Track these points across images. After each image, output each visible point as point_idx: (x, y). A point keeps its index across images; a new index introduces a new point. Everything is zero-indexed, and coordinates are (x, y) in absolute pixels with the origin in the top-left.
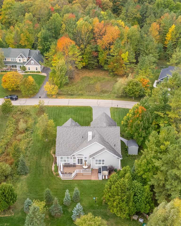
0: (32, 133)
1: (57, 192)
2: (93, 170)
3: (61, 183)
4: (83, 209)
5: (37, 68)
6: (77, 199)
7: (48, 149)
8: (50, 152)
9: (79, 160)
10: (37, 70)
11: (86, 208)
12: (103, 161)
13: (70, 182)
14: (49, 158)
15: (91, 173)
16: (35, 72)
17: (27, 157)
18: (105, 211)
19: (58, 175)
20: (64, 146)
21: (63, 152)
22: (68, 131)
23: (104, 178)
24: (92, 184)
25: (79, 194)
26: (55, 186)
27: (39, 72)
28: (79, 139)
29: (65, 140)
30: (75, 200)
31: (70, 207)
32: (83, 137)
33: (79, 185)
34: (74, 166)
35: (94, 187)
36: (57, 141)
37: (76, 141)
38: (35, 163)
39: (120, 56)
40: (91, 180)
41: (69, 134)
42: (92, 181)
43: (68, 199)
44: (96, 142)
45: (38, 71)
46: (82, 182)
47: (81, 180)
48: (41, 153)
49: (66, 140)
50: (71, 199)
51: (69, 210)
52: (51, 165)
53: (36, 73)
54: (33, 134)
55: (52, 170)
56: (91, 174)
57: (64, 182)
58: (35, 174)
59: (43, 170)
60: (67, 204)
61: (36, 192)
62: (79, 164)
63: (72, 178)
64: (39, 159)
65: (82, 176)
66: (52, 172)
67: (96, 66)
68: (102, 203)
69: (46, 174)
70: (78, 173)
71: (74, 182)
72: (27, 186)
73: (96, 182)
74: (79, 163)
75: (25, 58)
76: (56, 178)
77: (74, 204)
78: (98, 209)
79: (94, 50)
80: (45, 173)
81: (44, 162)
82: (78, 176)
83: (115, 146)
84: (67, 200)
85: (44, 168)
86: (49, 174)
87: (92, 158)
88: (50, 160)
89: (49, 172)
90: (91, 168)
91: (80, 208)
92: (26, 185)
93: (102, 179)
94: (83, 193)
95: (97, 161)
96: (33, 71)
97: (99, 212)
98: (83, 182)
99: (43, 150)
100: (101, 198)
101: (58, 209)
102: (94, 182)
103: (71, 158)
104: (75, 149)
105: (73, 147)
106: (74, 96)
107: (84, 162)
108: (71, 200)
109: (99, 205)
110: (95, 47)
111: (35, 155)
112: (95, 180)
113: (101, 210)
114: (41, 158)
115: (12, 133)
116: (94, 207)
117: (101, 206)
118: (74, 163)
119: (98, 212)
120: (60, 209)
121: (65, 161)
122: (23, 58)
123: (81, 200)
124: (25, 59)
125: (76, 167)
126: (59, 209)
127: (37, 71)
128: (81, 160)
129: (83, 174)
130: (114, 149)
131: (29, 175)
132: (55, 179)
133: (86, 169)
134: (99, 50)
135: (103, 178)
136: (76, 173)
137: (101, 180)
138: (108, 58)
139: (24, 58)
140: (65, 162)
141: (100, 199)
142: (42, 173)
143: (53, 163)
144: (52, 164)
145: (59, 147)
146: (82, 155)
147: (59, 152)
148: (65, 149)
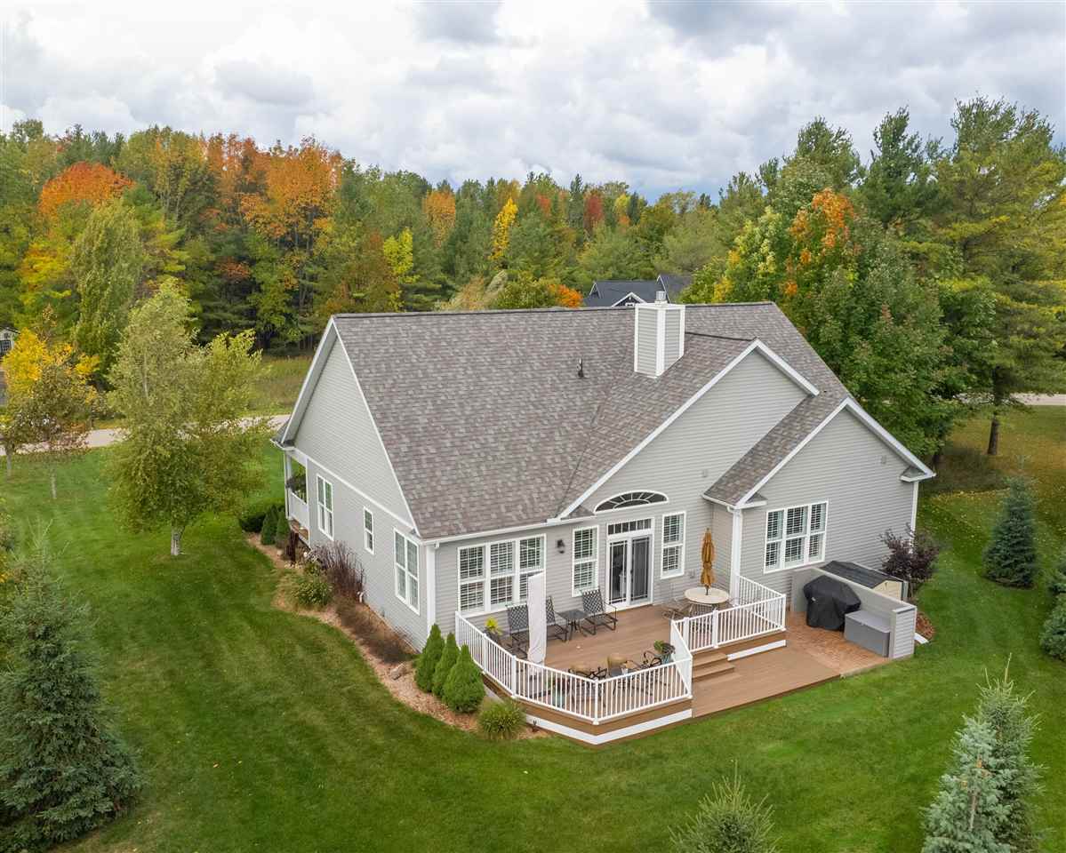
9: (617, 555)
12: (819, 513)
15: (783, 628)
21: (481, 497)
22: (438, 340)
24: (888, 699)
28: (555, 388)
29: (446, 405)
32: (581, 374)
37: (540, 401)
40: (838, 677)
42: (851, 683)
44: (757, 344)
49: (461, 406)
52: (360, 677)
56: (782, 643)
62: (626, 604)
73: (893, 678)
82: (702, 685)
93: (912, 650)
95: (775, 521)
103: (560, 543)
107: (656, 573)
112: (864, 674)
121: (502, 590)
128: (641, 551)
129: (730, 656)
132: (520, 764)
137: (909, 659)
144: (369, 670)
145: (419, 463)
146: (651, 501)
147: (434, 499)
148: (483, 468)
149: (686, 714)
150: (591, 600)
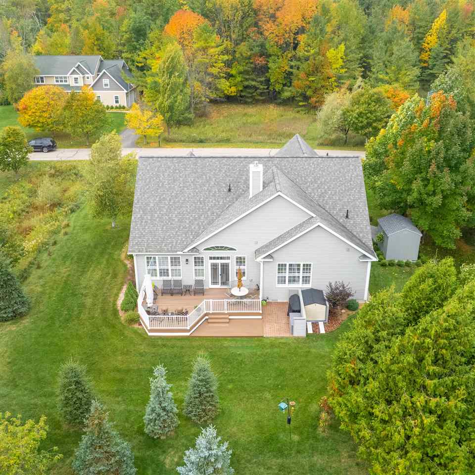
0: (73, 211)
1: (122, 381)
2: (266, 303)
3: (142, 348)
4: (233, 455)
5: (117, 98)
6: (204, 410)
7: (113, 246)
8: (119, 255)
9: (214, 268)
10: (117, 102)
11: (245, 449)
12: (307, 267)
13: (179, 344)
14: (114, 271)
15: (261, 312)
16: (112, 108)
17: (38, 270)
18: (334, 465)
19: (136, 320)
20: (160, 218)
21: (158, 239)
22: (176, 170)
23: (312, 332)
24: (269, 350)
25: (214, 388)
26: (120, 358)
27: (124, 108)
28: (214, 195)
29: (164, 199)
30: (195, 415)
31: (172, 446)
32: (230, 190)
33: (214, 356)
34: (199, 291)
35: (276, 365)
36: (135, 201)
37: (204, 201)
38: (61, 286)
39: (324, 55)
40: (262, 337)
41: (181, 179)
42: (265, 341)
43: (164, 409)
44: (279, 193)
45: (120, 105)
46: (226, 344)
47: (225, 338)
48: (90, 256)
49: (170, 200)
50: (176, 410)
51: (167, 461)
52: (115, 291)
53: (114, 111)
54: (74, 215)
55: (115, 304)
56: (260, 317)
57: (154, 346)
58: (52, 318)
59: (82, 306)
60: (160, 432)
61: (39, 381)
62: (219, 286)
63: (189, 331)
64: (76, 275)
65: (227, 325)
66: (115, 312)
67: (261, 94)
68: (315, 427)
69: (93, 318)
70: (211, 312)
71: (195, 344)
72: (9, 360)
73: (284, 343)
74: (214, 283)
75: (90, 75)
76: (126, 332)
77: (193, 430)
78: (298, 452)
79: (257, 49)
80: (89, 313)
81: (92, 283)
82: (210, 325)
83: (347, 217)
84: (159, 415)
85: (89, 301)
86: (105, 319)
87: (264, 258)
88: (115, 276)
89: (103, 311)
90: (261, 296)
91: (214, 452)
92: (6, 355)
93: (304, 335)
94: (230, 386)
95: (281, 267)
96: (108, 106)
97: (307, 467)
98: (232, 344)
99: (97, 251)
100: (307, 406)
101: (109, 455)
102: (274, 344)
103: (187, 260)
104: (200, 227)
105: (195, 219)
106: (206, 144)
107: (233, 277)
108: (179, 416)
109: (301, 433)
110: (258, 43)
111: (68, 263)
112: (276, 338)
113: (315, 458)
114: (83, 272)
115: (14, 212)
116: (279, 445)
117: (311, 441)
118: (196, 280)
119: (303, 466)
120: (117, 458)
121: (164, 272)
122: (83, 74)
123: (223, 412)
124: (88, 78)
125: (205, 293)
126: (114, 456)
127: (118, 105)
128: (225, 268)
129: (230, 317)
130: (346, 228)
131: (26, 322)
132: (123, 334)
133: (242, 297)
134: (271, 51)
135: (310, 331)
136: (205, 312)
137: (302, 338)
138: (291, 67)
139: (86, 75)
140: (165, 278)
141: (304, 409)
142: (78, 317)
143: (122, 284)
144: (121, 289)
145: (142, 222)
146: (229, 250)
147: (140, 238)
148: (164, 228)
149: (188, 334)
150: (199, 283)
